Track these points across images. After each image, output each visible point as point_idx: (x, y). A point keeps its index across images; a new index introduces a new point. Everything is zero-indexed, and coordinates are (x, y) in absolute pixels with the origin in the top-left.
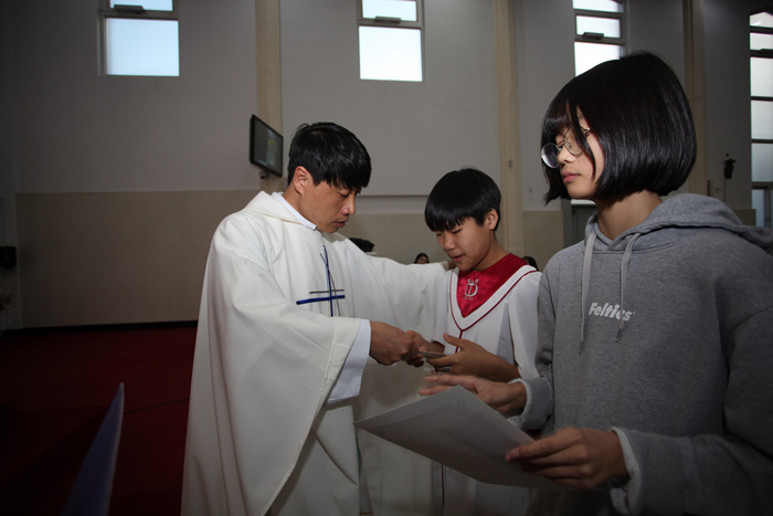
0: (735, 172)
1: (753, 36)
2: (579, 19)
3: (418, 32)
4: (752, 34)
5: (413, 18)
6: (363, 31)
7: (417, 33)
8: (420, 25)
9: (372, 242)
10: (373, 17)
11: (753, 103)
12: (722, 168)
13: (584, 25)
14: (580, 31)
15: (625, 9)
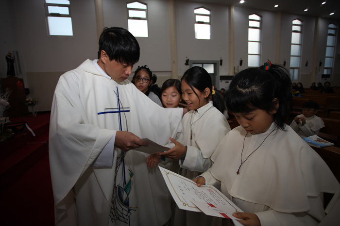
0: (243, 64)
1: (250, 22)
2: (197, 16)
5: (145, 17)
6: (129, 21)
7: (146, 22)
8: (147, 19)
10: (132, 16)
11: (249, 42)
12: (239, 62)
13: (198, 18)
14: (197, 21)
15: (211, 13)
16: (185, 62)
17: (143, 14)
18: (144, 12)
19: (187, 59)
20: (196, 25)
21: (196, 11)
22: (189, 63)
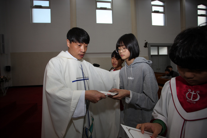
2: (153, 7)
3: (111, 11)
4: (198, 11)
5: (110, 8)
6: (97, 11)
8: (112, 9)
9: (99, 64)
10: (100, 7)
13: (154, 9)
14: (153, 10)
15: (165, 4)
16: (144, 45)
17: (108, 6)
18: (110, 4)
19: (146, 42)
20: (153, 14)
21: (153, 3)
22: (147, 46)
